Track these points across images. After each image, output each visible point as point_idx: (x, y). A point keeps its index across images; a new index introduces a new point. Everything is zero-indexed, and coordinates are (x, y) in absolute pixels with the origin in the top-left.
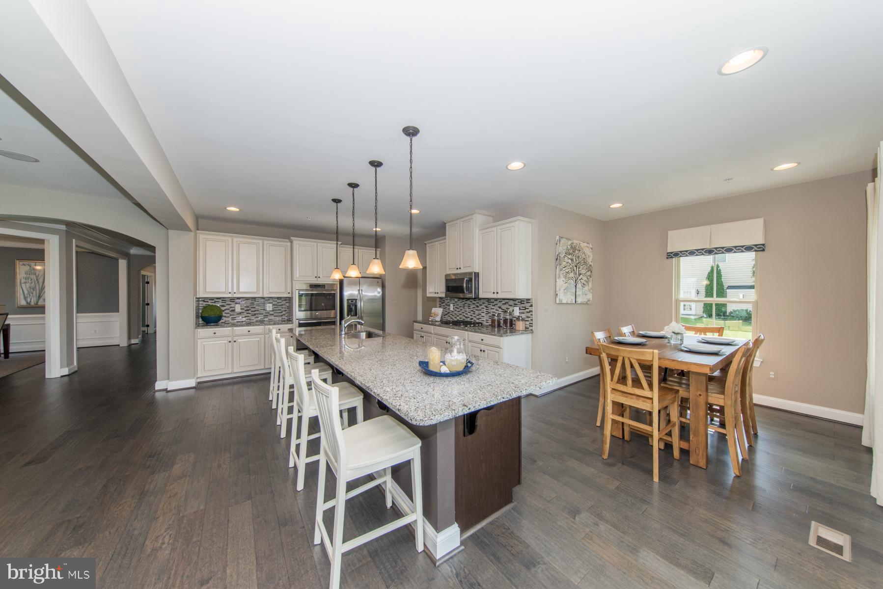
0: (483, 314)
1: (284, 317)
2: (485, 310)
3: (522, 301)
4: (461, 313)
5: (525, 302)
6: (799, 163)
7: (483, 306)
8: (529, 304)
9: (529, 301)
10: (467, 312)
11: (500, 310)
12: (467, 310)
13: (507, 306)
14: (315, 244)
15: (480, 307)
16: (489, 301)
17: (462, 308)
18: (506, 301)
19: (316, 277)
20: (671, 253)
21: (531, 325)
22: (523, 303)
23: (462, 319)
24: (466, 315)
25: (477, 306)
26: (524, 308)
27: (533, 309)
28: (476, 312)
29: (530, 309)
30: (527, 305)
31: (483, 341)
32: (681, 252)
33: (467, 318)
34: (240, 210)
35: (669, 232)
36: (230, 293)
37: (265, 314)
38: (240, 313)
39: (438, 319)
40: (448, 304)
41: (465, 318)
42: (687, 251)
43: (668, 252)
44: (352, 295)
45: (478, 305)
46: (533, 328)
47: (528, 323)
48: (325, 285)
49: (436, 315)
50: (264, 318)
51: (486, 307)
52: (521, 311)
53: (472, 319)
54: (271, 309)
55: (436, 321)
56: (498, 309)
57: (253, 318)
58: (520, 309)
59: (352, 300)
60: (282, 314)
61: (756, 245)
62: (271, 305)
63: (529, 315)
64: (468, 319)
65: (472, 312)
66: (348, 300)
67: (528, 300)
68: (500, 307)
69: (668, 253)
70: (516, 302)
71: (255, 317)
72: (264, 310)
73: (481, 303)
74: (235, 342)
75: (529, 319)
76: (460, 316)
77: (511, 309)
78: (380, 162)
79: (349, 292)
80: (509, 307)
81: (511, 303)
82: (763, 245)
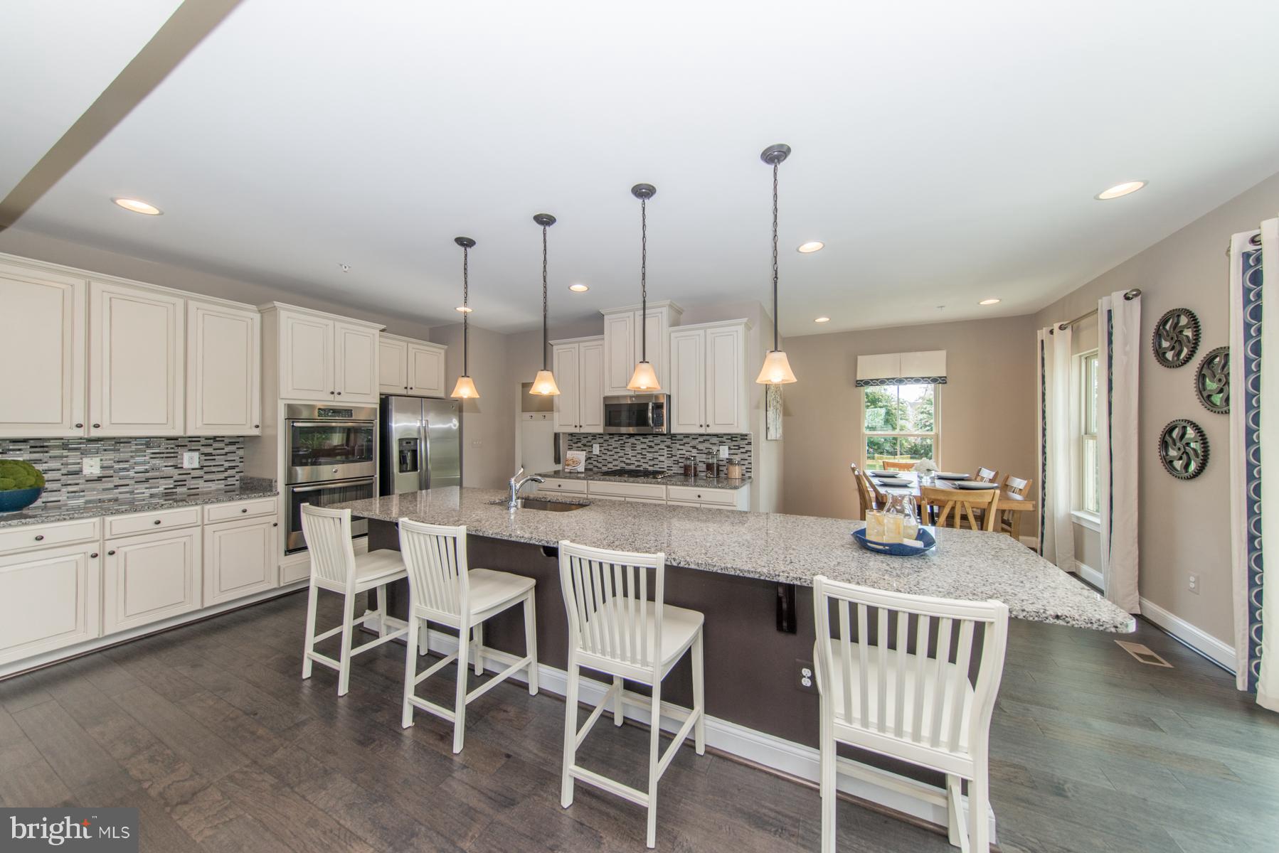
0: (661, 458)
1: (230, 481)
2: (665, 452)
3: (732, 437)
4: (616, 457)
5: (738, 439)
6: (1001, 300)
7: (662, 446)
8: (746, 442)
9: (746, 437)
10: (629, 456)
11: (695, 451)
12: (631, 453)
13: (707, 445)
14: (331, 323)
15: (657, 448)
16: (673, 438)
17: (618, 450)
18: (705, 438)
19: (332, 393)
20: (862, 381)
21: (749, 470)
22: (736, 441)
23: (618, 468)
24: (628, 461)
25: (650, 447)
26: (737, 448)
27: (752, 448)
28: (648, 455)
29: (747, 448)
30: (743, 443)
31: (702, 498)
32: (872, 380)
33: (628, 464)
34: (161, 214)
35: (859, 357)
36: (79, 426)
37: (176, 477)
38: (99, 479)
39: (581, 468)
40: (590, 444)
41: (624, 465)
42: (877, 380)
43: (858, 379)
44: (407, 429)
45: (652, 444)
46: (752, 475)
47: (744, 467)
48: (351, 410)
49: (577, 463)
50: (175, 487)
51: (668, 447)
52: (732, 451)
53: (639, 466)
54: (197, 466)
55: (578, 473)
56: (691, 449)
57: (141, 488)
58: (730, 448)
59: (408, 441)
60: (226, 474)
61: (940, 377)
62: (196, 455)
63: (745, 456)
64: (632, 467)
65: (640, 456)
66: (401, 440)
67: (744, 437)
68: (694, 447)
69: (857, 381)
70: (724, 439)
71: (147, 485)
72: (176, 467)
73: (658, 442)
74: (112, 553)
75: (746, 462)
76: (615, 463)
77: (715, 448)
78: (650, 186)
79: (402, 424)
80: (711, 446)
81: (715, 440)
82: (946, 377)
